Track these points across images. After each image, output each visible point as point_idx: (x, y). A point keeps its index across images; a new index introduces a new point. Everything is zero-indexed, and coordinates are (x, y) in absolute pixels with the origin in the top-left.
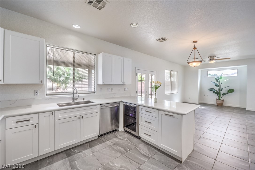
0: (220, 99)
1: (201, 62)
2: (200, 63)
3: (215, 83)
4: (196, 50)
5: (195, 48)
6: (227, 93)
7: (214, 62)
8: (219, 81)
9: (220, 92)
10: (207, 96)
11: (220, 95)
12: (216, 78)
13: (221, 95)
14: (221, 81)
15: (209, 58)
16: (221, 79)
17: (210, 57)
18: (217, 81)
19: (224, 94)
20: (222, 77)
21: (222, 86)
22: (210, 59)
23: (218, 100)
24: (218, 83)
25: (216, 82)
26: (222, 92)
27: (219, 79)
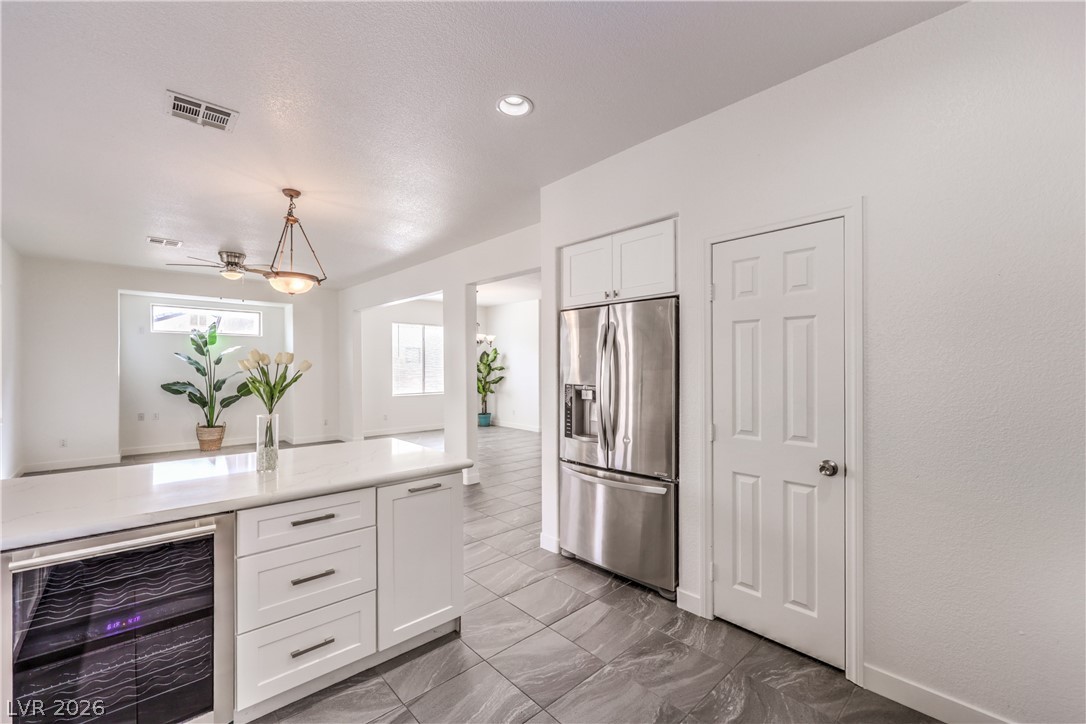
0: (210, 425)
1: (319, 281)
2: (311, 284)
3: (189, 359)
4: (296, 226)
5: (290, 219)
6: (236, 398)
7: (241, 275)
8: (208, 351)
9: (212, 396)
10: (156, 416)
11: (212, 409)
12: (192, 339)
13: (218, 407)
14: (214, 350)
15: (219, 253)
16: (213, 343)
17: (230, 254)
18: (200, 350)
19: (227, 403)
20: (215, 337)
21: (219, 373)
22: (225, 260)
23: (204, 427)
24: (202, 361)
25: (196, 356)
26: (220, 396)
27: (206, 344)
